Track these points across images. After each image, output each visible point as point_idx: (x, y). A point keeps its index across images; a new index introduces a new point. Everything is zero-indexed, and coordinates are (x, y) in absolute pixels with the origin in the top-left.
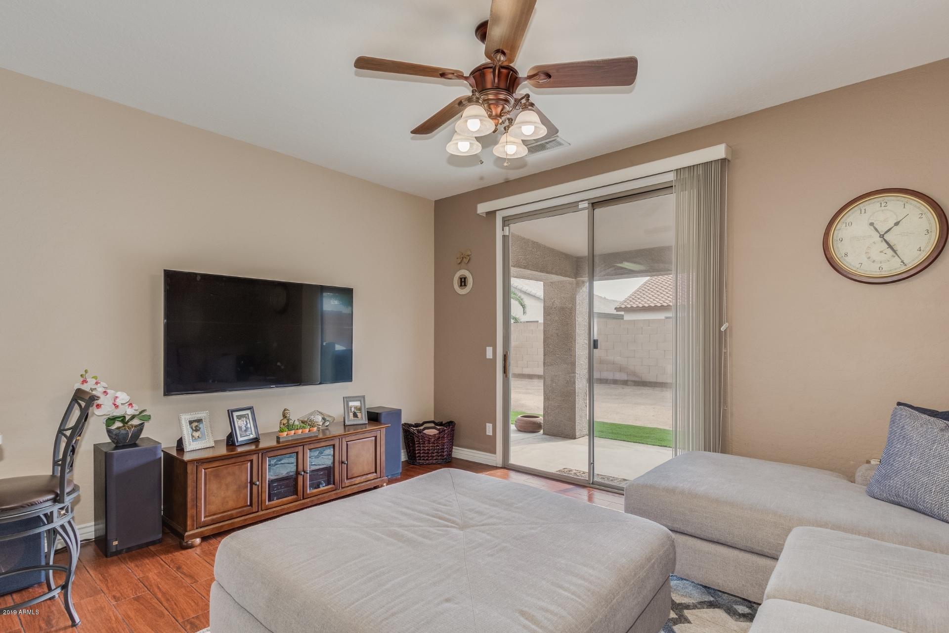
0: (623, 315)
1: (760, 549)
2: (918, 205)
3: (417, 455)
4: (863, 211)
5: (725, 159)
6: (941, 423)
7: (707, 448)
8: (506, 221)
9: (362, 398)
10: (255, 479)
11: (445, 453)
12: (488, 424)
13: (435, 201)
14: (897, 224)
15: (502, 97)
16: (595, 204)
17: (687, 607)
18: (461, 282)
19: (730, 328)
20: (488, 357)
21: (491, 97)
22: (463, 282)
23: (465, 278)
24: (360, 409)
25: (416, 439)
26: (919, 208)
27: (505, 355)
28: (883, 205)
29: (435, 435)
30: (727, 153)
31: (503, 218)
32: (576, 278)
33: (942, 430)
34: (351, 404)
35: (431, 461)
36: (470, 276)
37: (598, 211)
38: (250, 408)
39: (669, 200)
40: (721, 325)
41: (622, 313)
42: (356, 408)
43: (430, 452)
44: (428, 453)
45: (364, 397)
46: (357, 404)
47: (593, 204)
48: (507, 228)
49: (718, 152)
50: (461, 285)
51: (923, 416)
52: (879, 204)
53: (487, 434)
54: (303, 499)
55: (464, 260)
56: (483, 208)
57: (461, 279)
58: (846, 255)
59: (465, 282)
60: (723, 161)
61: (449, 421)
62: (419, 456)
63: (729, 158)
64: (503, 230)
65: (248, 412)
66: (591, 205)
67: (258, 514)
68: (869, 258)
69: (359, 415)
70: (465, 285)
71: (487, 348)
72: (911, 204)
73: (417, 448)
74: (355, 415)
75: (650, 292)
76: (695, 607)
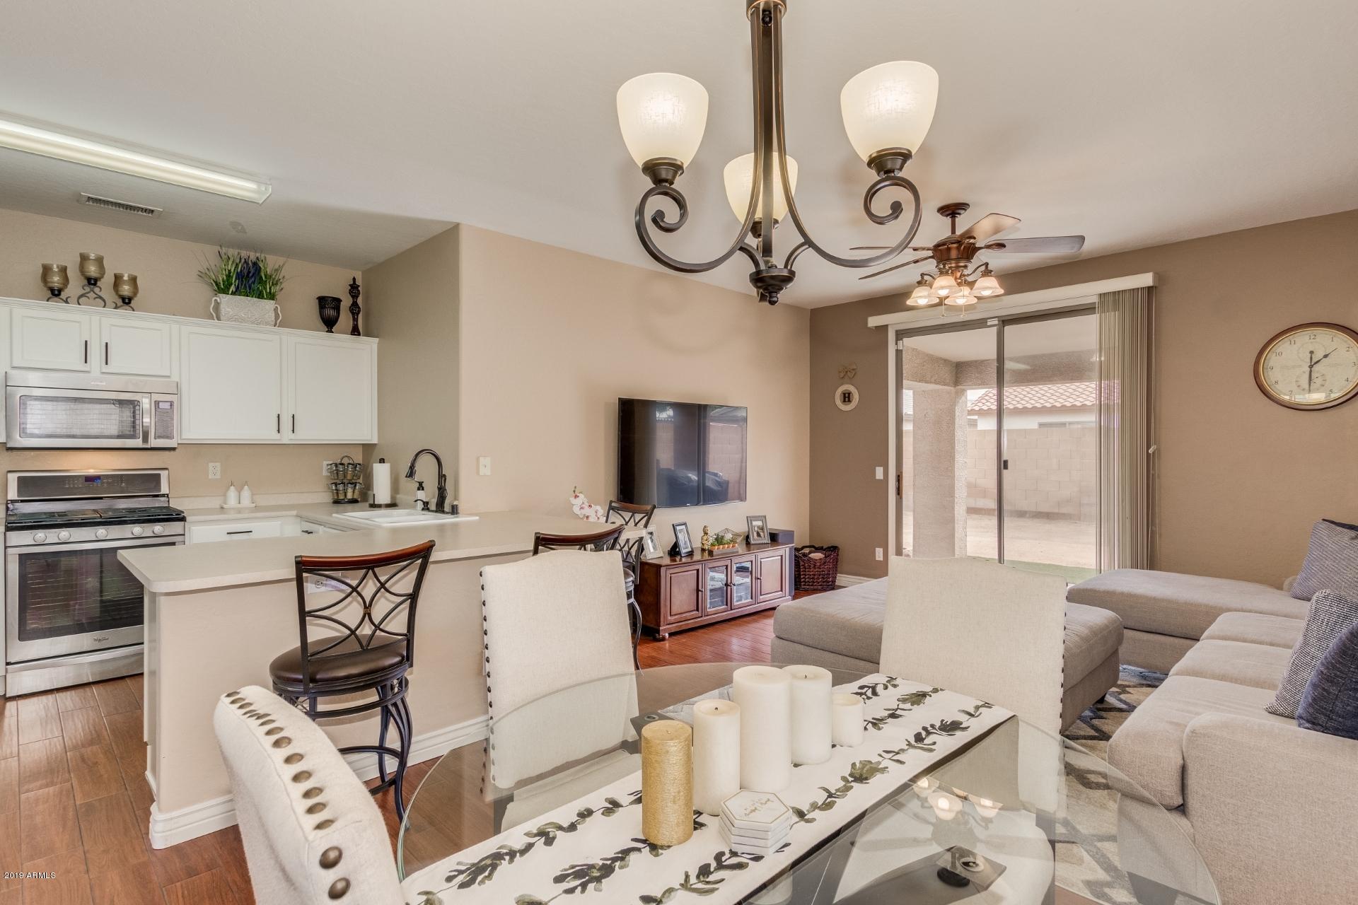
0: (976, 420)
1: (1194, 633)
2: (1345, 339)
3: (802, 580)
4: (1293, 342)
5: (1152, 287)
6: (1353, 533)
7: (1135, 565)
8: (900, 335)
9: (763, 518)
10: (700, 588)
11: (830, 579)
12: (877, 549)
13: (812, 310)
14: (1326, 356)
15: (962, 264)
16: (1006, 321)
17: (1129, 686)
18: (845, 397)
19: (1158, 450)
20: (877, 478)
21: (953, 265)
22: (847, 397)
23: (849, 394)
24: (762, 529)
25: (802, 563)
26: (1346, 342)
27: (899, 476)
28: (1312, 337)
29: (821, 559)
30: (1154, 281)
31: (897, 331)
32: (955, 387)
33: (1353, 539)
34: (755, 523)
35: (815, 587)
36: (856, 391)
37: (1007, 328)
38: (685, 524)
39: (1092, 320)
40: (1148, 447)
41: (976, 417)
42: (758, 527)
43: (816, 577)
44: (813, 578)
45: (765, 517)
46: (759, 523)
47: (1003, 321)
48: (900, 343)
49: (1146, 280)
50: (844, 401)
51: (1338, 528)
52: (1308, 337)
53: (877, 559)
54: (731, 610)
55: (847, 374)
56: (874, 321)
57: (844, 394)
58: (1276, 382)
59: (849, 397)
60: (1150, 288)
61: (830, 545)
62: (804, 581)
63: (1157, 285)
64: (896, 344)
65: (683, 527)
66: (1001, 322)
67: (701, 619)
68: (1299, 386)
69: (762, 534)
70: (849, 401)
71: (877, 468)
72: (1339, 338)
73: (802, 573)
74: (759, 535)
75: (1031, 396)
76: (1135, 687)
